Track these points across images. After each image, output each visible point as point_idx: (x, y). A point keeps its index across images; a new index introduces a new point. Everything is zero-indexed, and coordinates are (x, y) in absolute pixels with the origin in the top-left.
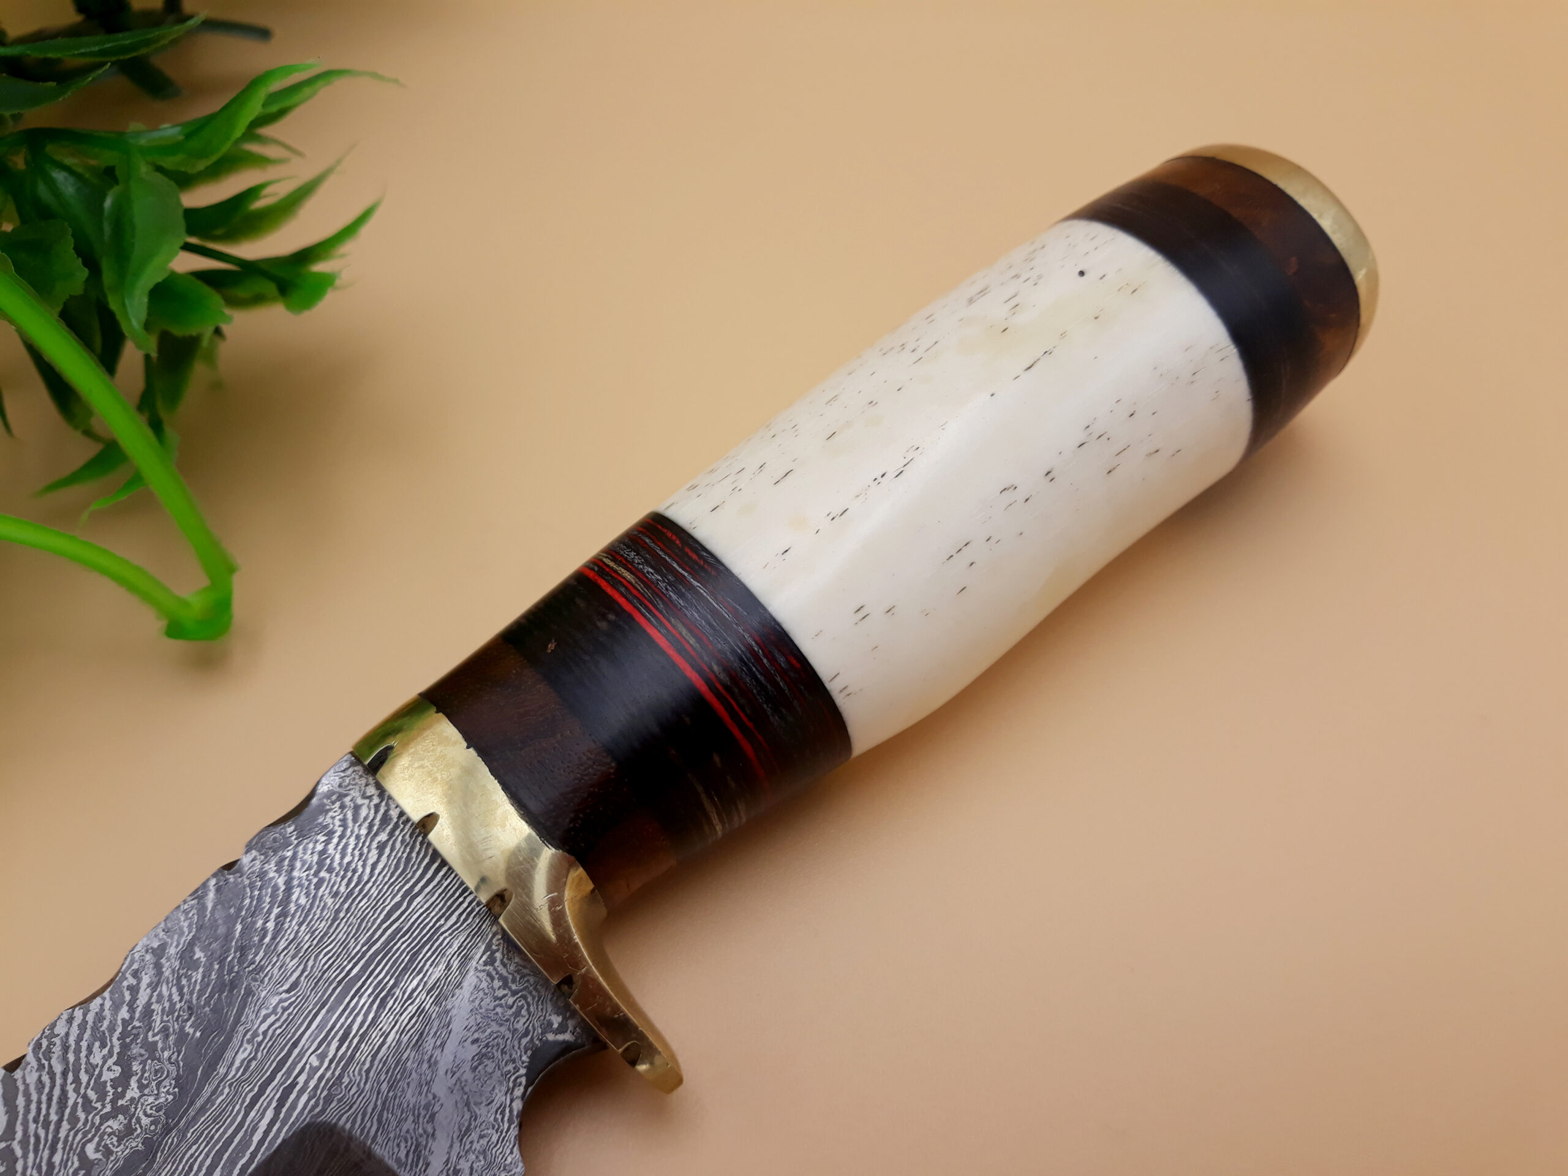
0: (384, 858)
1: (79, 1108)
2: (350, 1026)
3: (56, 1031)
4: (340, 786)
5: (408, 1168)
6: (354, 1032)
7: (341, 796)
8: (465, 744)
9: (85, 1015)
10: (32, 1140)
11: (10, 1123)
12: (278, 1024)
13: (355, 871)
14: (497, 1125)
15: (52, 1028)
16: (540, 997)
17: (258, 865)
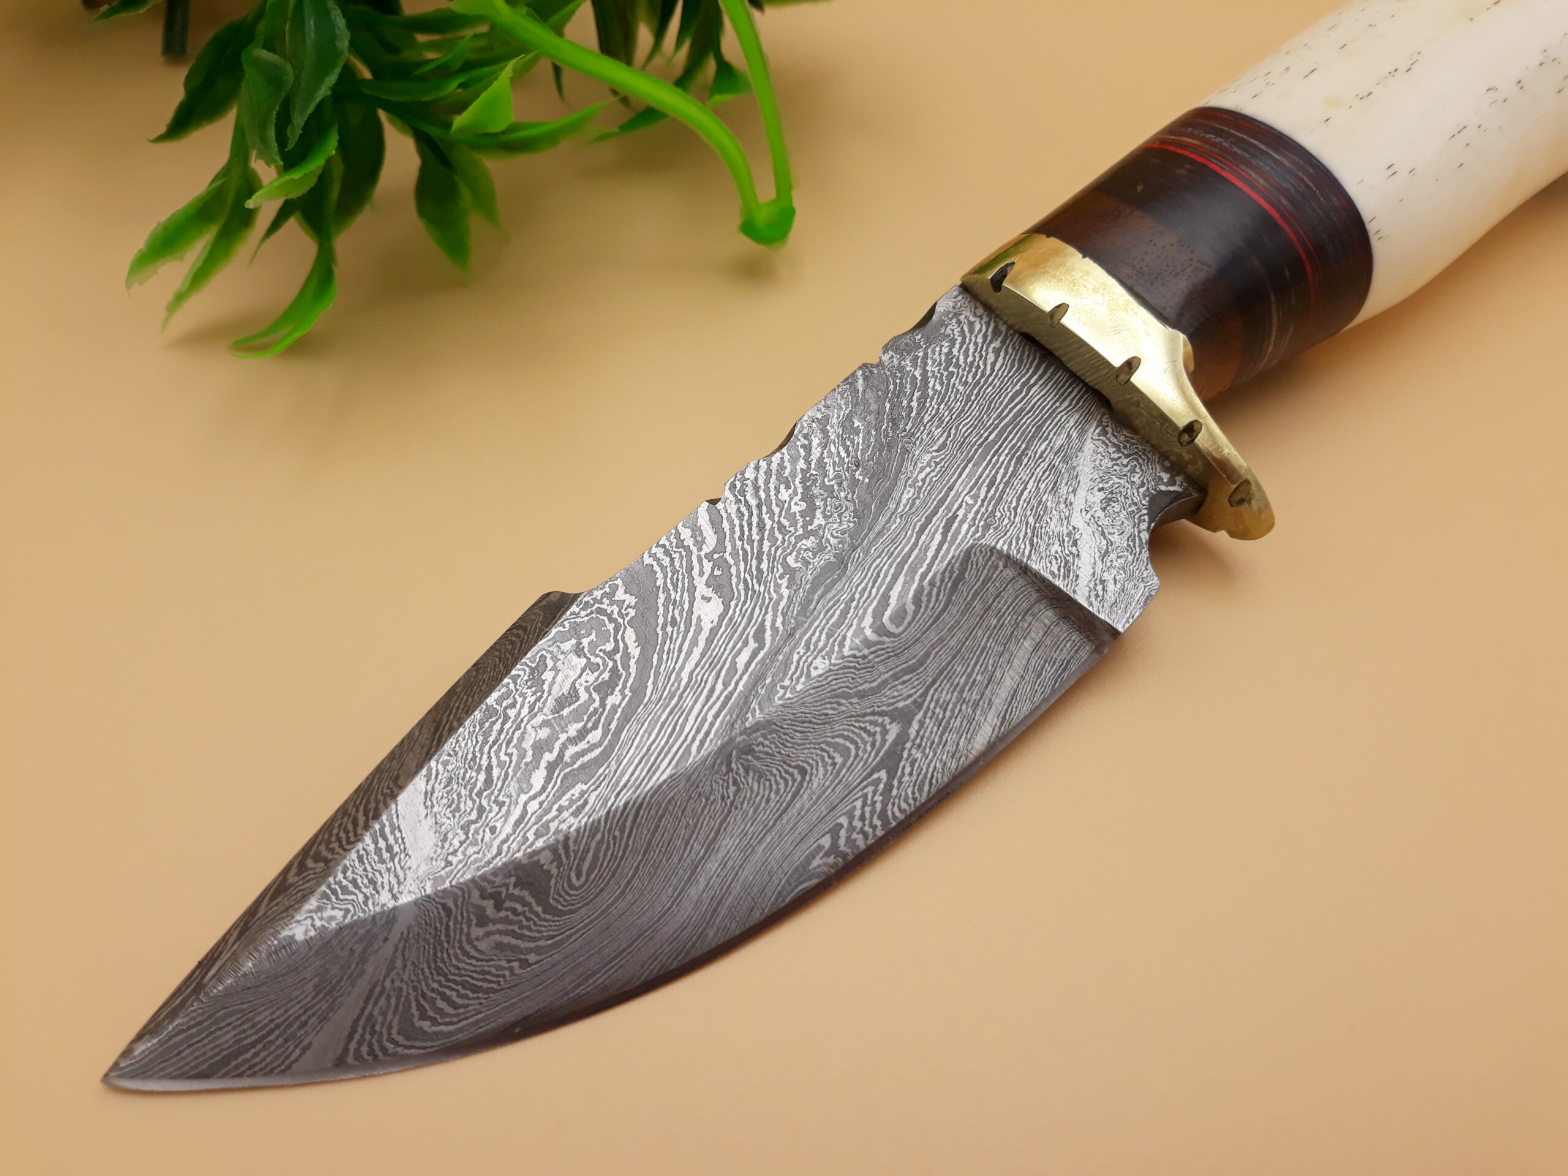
0: (1000, 360)
1: (776, 531)
2: (995, 477)
3: (747, 475)
4: (954, 308)
5: (1061, 578)
6: (998, 481)
7: (957, 315)
8: (1081, 256)
9: (769, 465)
10: (741, 552)
11: (721, 541)
12: (933, 474)
13: (978, 367)
14: (1130, 549)
15: (743, 474)
16: (1149, 460)
17: (896, 362)
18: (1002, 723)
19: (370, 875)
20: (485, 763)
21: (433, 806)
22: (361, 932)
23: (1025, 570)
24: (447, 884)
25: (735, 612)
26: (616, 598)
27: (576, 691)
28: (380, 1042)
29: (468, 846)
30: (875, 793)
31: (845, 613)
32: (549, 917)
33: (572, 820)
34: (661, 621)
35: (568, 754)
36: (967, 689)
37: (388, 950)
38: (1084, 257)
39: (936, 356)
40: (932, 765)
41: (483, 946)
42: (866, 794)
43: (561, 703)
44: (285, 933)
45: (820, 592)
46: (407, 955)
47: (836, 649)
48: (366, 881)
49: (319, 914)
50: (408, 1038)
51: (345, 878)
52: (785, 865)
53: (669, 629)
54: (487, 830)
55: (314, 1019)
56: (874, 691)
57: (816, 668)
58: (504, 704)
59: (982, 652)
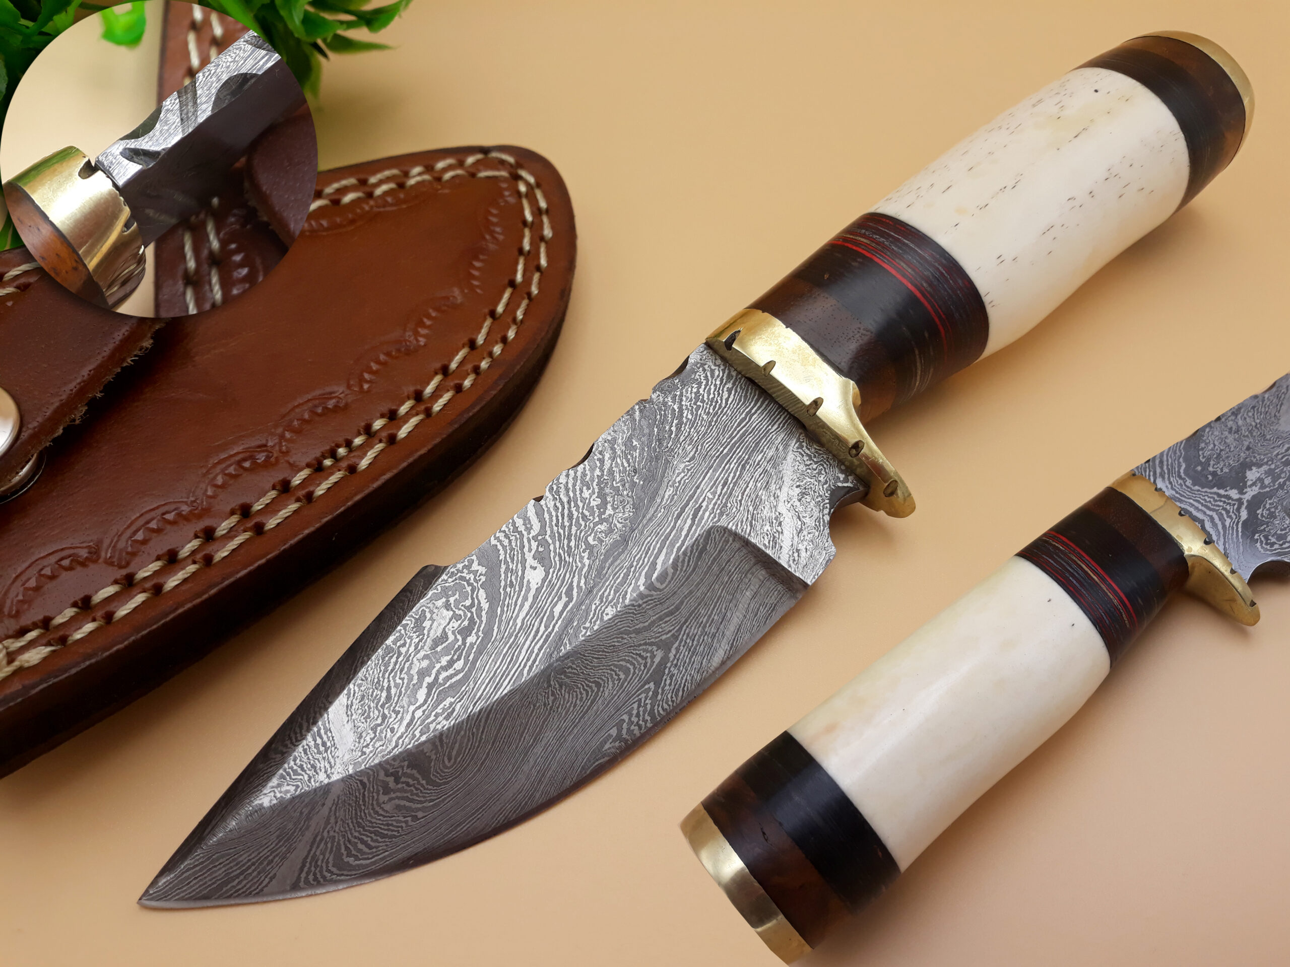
0: (732, 396)
1: (581, 519)
2: (727, 479)
3: (561, 481)
4: (701, 360)
5: (771, 549)
6: (729, 481)
7: (703, 365)
8: (784, 326)
9: (575, 473)
10: (556, 535)
11: (543, 527)
12: (686, 478)
13: (717, 402)
14: (817, 528)
15: (558, 479)
16: (831, 465)
17: (661, 399)
18: (731, 649)
19: (312, 762)
20: (386, 685)
21: (352, 715)
22: (307, 800)
23: (747, 543)
24: (363, 767)
25: (552, 577)
26: (473, 569)
27: (446, 634)
28: (321, 872)
29: (376, 741)
30: (646, 698)
31: (627, 575)
32: (430, 787)
33: (445, 722)
34: (503, 583)
35: (441, 677)
36: (708, 625)
37: (325, 811)
38: (787, 327)
39: (689, 395)
40: (685, 678)
41: (387, 807)
42: (641, 699)
43: (436, 642)
44: (257, 802)
45: (610, 561)
46: (337, 814)
47: (621, 600)
48: (309, 766)
49: (279, 789)
50: (339, 869)
51: (295, 764)
52: (587, 749)
53: (508, 589)
54: (389, 730)
55: (277, 858)
56: (647, 629)
57: (607, 614)
58: (398, 644)
59: (718, 599)
